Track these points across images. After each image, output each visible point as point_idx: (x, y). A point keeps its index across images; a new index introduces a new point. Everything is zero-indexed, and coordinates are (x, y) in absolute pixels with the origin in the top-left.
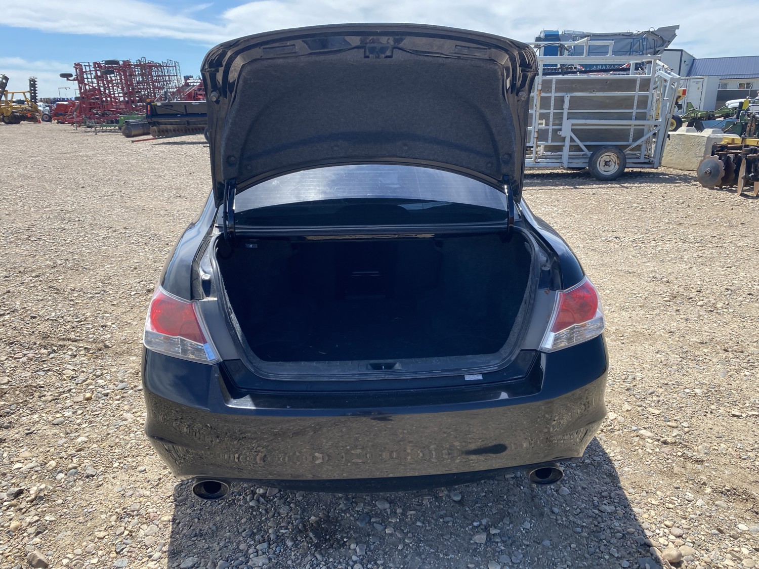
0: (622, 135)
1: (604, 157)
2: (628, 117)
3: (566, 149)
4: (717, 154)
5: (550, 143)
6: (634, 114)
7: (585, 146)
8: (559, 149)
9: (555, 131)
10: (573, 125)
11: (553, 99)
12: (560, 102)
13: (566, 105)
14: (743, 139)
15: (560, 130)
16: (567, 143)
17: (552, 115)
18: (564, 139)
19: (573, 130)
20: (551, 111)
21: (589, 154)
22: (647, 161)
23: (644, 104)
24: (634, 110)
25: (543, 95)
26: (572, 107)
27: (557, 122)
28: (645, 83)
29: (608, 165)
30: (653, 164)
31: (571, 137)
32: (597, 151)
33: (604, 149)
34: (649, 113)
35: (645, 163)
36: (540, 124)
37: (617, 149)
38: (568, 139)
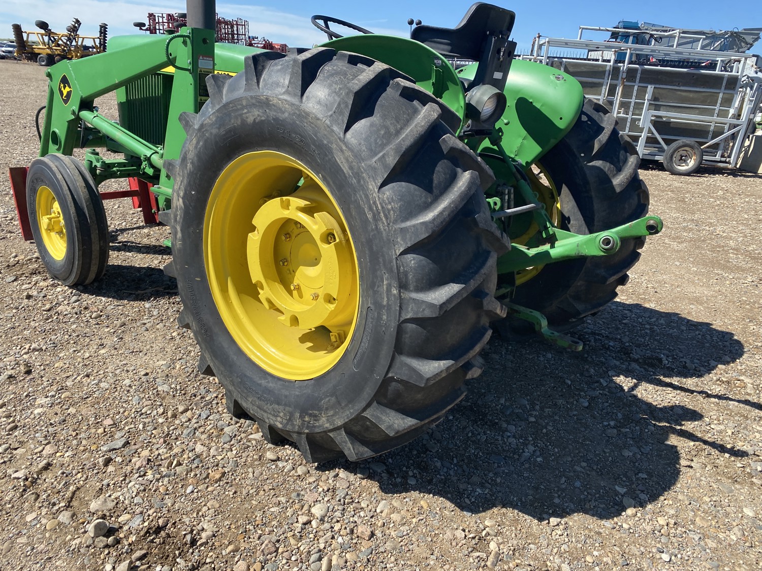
0: (698, 131)
1: (682, 152)
2: (710, 113)
3: (642, 140)
6: (716, 111)
7: (663, 139)
8: (636, 139)
9: (633, 121)
10: (653, 116)
11: (636, 88)
12: (642, 91)
13: (649, 95)
17: (632, 104)
18: (641, 130)
19: (652, 121)
20: (633, 100)
21: (665, 147)
22: (723, 159)
23: (728, 102)
24: (717, 108)
25: (626, 83)
26: (655, 98)
27: (637, 112)
28: (733, 83)
29: (682, 159)
30: (729, 163)
31: (650, 130)
32: (674, 145)
33: (681, 144)
34: (732, 111)
35: (721, 162)
36: (619, 113)
37: (696, 145)
38: (646, 130)
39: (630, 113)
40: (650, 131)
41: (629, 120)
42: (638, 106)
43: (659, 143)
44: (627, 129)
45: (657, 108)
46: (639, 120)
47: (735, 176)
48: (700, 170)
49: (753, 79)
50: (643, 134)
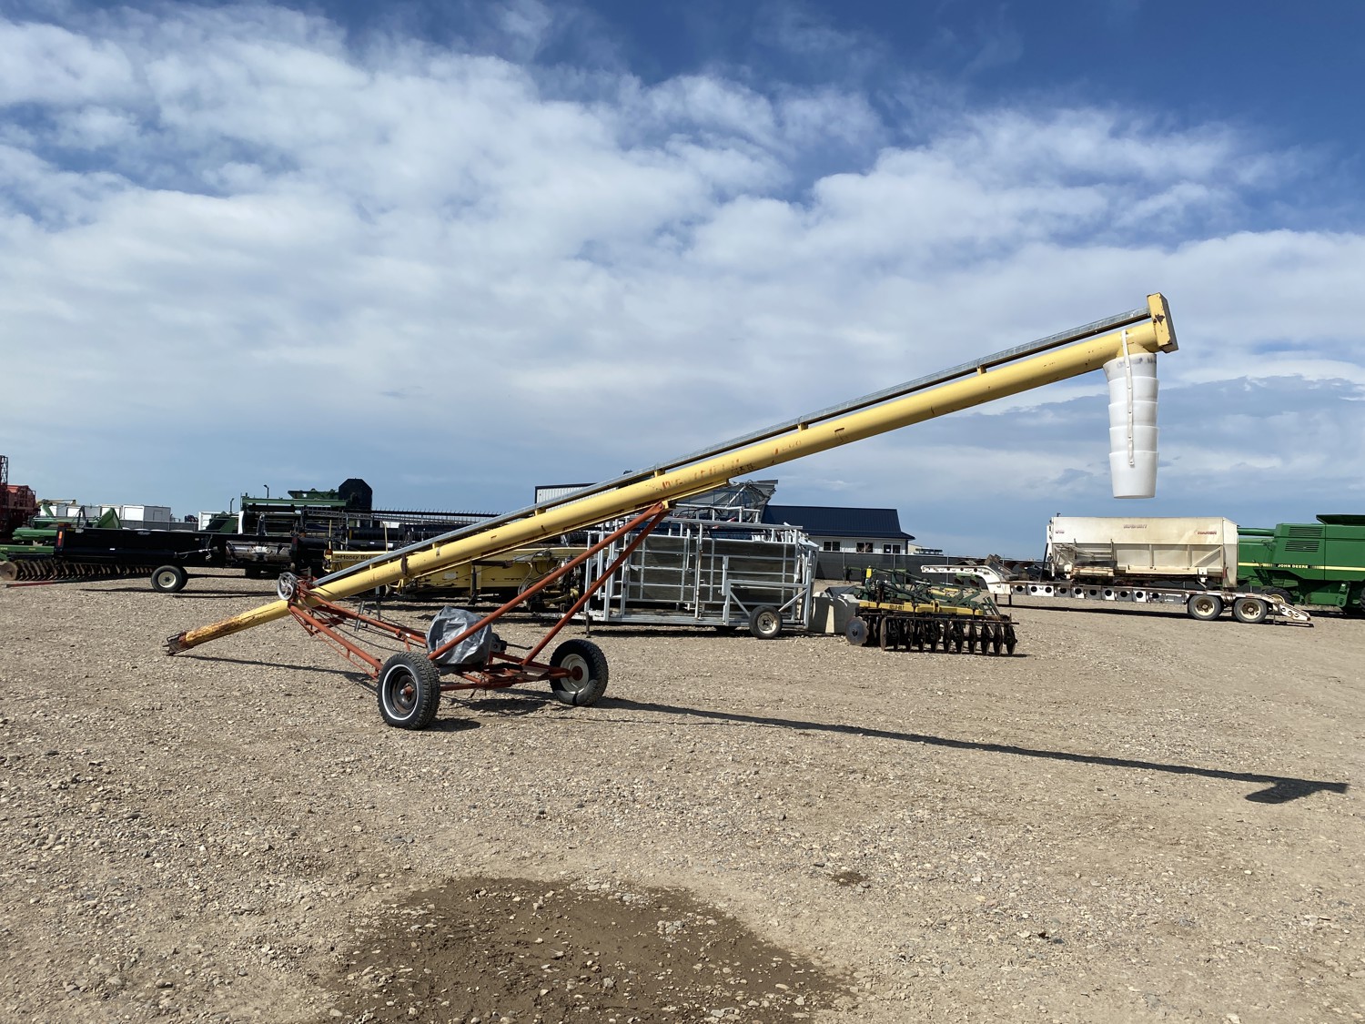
0: (772, 596)
1: (764, 617)
2: (778, 579)
3: (727, 608)
4: (862, 616)
5: (710, 601)
7: (744, 606)
8: (720, 607)
9: (716, 590)
10: (731, 584)
11: (713, 559)
12: (719, 562)
13: (725, 565)
14: (878, 604)
16: (727, 603)
17: (712, 574)
18: (724, 598)
19: (732, 590)
20: (712, 570)
21: (748, 613)
22: (797, 621)
23: (791, 568)
24: (783, 574)
25: (704, 555)
26: (730, 568)
27: (717, 581)
28: (791, 550)
29: (766, 624)
30: (803, 624)
31: (731, 597)
32: (756, 611)
33: (762, 609)
34: (796, 577)
35: (796, 624)
36: (701, 583)
37: (775, 609)
38: (728, 598)
39: (711, 583)
40: (732, 599)
41: (711, 589)
42: (718, 576)
43: (742, 610)
44: (711, 598)
45: (734, 576)
46: (721, 588)
47: (810, 637)
48: (780, 634)
49: (805, 546)
50: (726, 602)
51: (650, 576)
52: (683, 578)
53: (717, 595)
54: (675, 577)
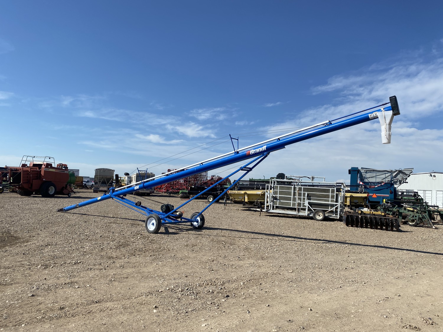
1: (318, 213)
2: (328, 201)
3: (307, 210)
5: (302, 207)
6: (330, 200)
7: (313, 209)
8: (305, 209)
9: (303, 204)
10: (309, 202)
11: (302, 193)
12: (304, 194)
13: (306, 195)
15: (305, 203)
17: (302, 198)
18: (306, 206)
19: (308, 204)
21: (314, 212)
23: (333, 197)
25: (299, 192)
26: (308, 196)
27: (304, 201)
28: (333, 191)
29: (319, 216)
32: (316, 211)
33: (318, 211)
34: (335, 200)
36: (298, 201)
37: (322, 211)
38: (307, 207)
39: (302, 201)
42: (304, 199)
43: (311, 210)
45: (310, 199)
51: (281, 198)
52: (292, 199)
53: (304, 206)
54: (289, 199)
